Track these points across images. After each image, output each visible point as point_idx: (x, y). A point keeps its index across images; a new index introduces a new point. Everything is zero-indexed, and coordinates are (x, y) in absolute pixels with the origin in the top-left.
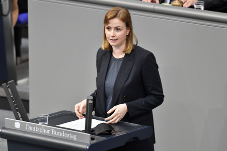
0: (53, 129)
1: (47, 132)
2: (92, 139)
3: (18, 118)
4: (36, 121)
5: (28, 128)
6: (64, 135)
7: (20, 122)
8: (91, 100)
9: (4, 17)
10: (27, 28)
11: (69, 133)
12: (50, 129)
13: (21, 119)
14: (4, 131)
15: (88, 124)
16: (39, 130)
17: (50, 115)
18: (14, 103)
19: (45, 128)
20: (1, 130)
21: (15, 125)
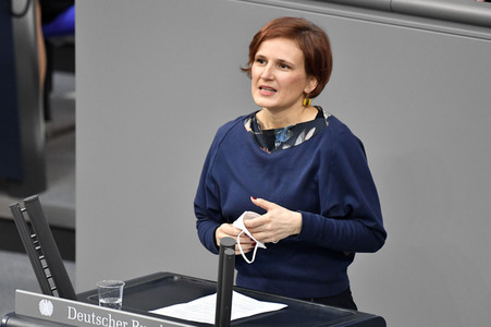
0: (136, 318)
1: (120, 326)
3: (47, 291)
4: (92, 297)
5: (72, 316)
7: (52, 301)
9: (15, 20)
10: (71, 47)
12: (129, 319)
13: (55, 292)
14: (12, 322)
15: (224, 307)
16: (100, 321)
17: (127, 283)
18: (39, 252)
19: (115, 317)
20: (4, 321)
21: (41, 308)
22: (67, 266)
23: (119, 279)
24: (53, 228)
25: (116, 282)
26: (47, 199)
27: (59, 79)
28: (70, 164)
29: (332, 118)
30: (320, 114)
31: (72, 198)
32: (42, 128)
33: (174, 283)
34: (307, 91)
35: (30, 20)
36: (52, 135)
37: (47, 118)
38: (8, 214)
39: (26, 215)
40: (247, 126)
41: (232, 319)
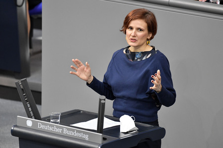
0: (65, 128)
1: (59, 131)
2: (104, 139)
3: (30, 116)
4: (48, 119)
5: (40, 126)
6: (76, 134)
7: (32, 120)
8: (104, 100)
9: (18, 8)
10: (41, 19)
11: (81, 132)
12: (62, 128)
13: (33, 117)
14: (16, 129)
15: (101, 123)
16: (51, 129)
17: (62, 114)
18: (27, 101)
19: (57, 127)
20: (12, 128)
21: (27, 123)
22: (38, 106)
23: (58, 112)
24: (32, 91)
25: (57, 113)
26: (30, 80)
27: (35, 32)
28: (39, 66)
30: (154, 49)
31: (40, 80)
32: (28, 52)
33: (81, 114)
34: (149, 38)
35: (24, 8)
36: (32, 54)
37: (31, 47)
38: (14, 86)
39: (22, 87)
40: (124, 51)
41: (104, 128)
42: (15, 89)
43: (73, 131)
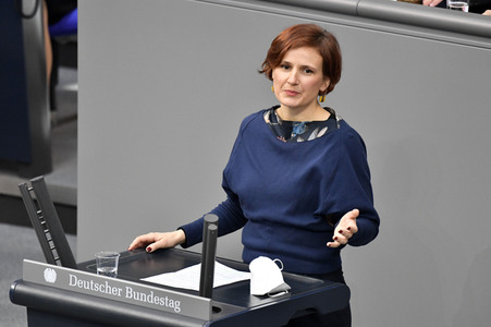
0: (129, 285)
1: (115, 292)
2: (215, 310)
3: (51, 261)
4: (90, 266)
5: (73, 283)
6: (153, 300)
7: (55, 269)
8: (215, 223)
9: (24, 21)
10: (74, 45)
11: (164, 295)
12: (123, 286)
13: (58, 262)
14: (20, 288)
15: (207, 276)
16: (98, 288)
17: (122, 254)
18: (45, 227)
19: (111, 283)
20: (13, 287)
21: (46, 276)
22: (69, 238)
23: (115, 253)
24: (56, 204)
25: (112, 253)
26: (50, 180)
27: (63, 73)
28: (72, 148)
29: (342, 121)
30: (333, 116)
31: (75, 179)
32: (48, 117)
34: (323, 89)
35: (39, 21)
36: (57, 123)
37: (53, 108)
38: (18, 193)
39: (33, 195)
40: (266, 117)
41: (215, 286)
42: (19, 199)
43: (147, 292)
